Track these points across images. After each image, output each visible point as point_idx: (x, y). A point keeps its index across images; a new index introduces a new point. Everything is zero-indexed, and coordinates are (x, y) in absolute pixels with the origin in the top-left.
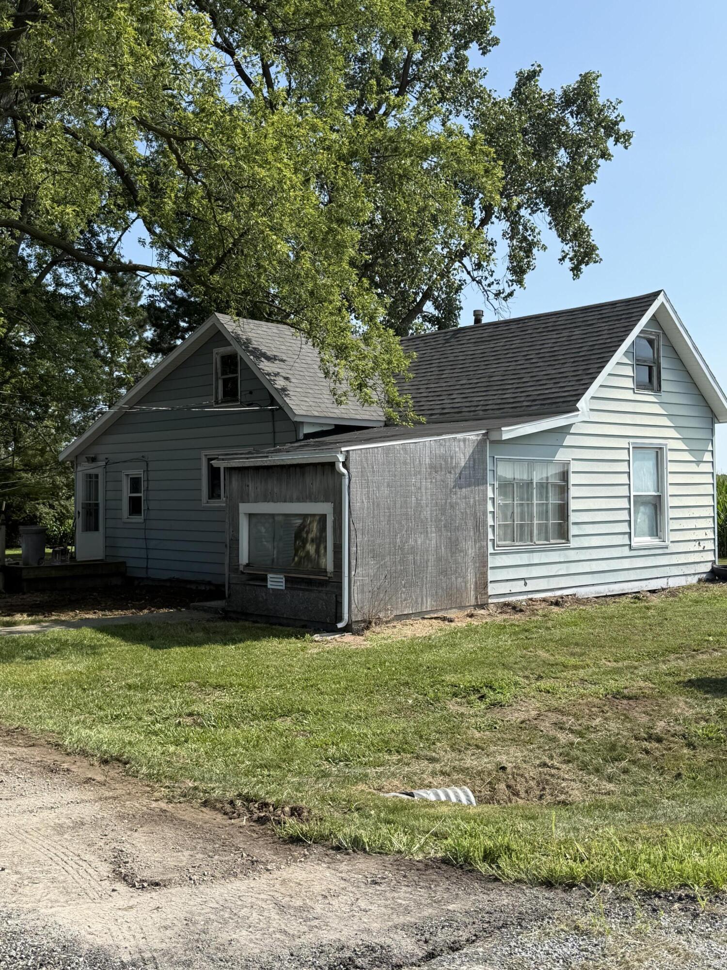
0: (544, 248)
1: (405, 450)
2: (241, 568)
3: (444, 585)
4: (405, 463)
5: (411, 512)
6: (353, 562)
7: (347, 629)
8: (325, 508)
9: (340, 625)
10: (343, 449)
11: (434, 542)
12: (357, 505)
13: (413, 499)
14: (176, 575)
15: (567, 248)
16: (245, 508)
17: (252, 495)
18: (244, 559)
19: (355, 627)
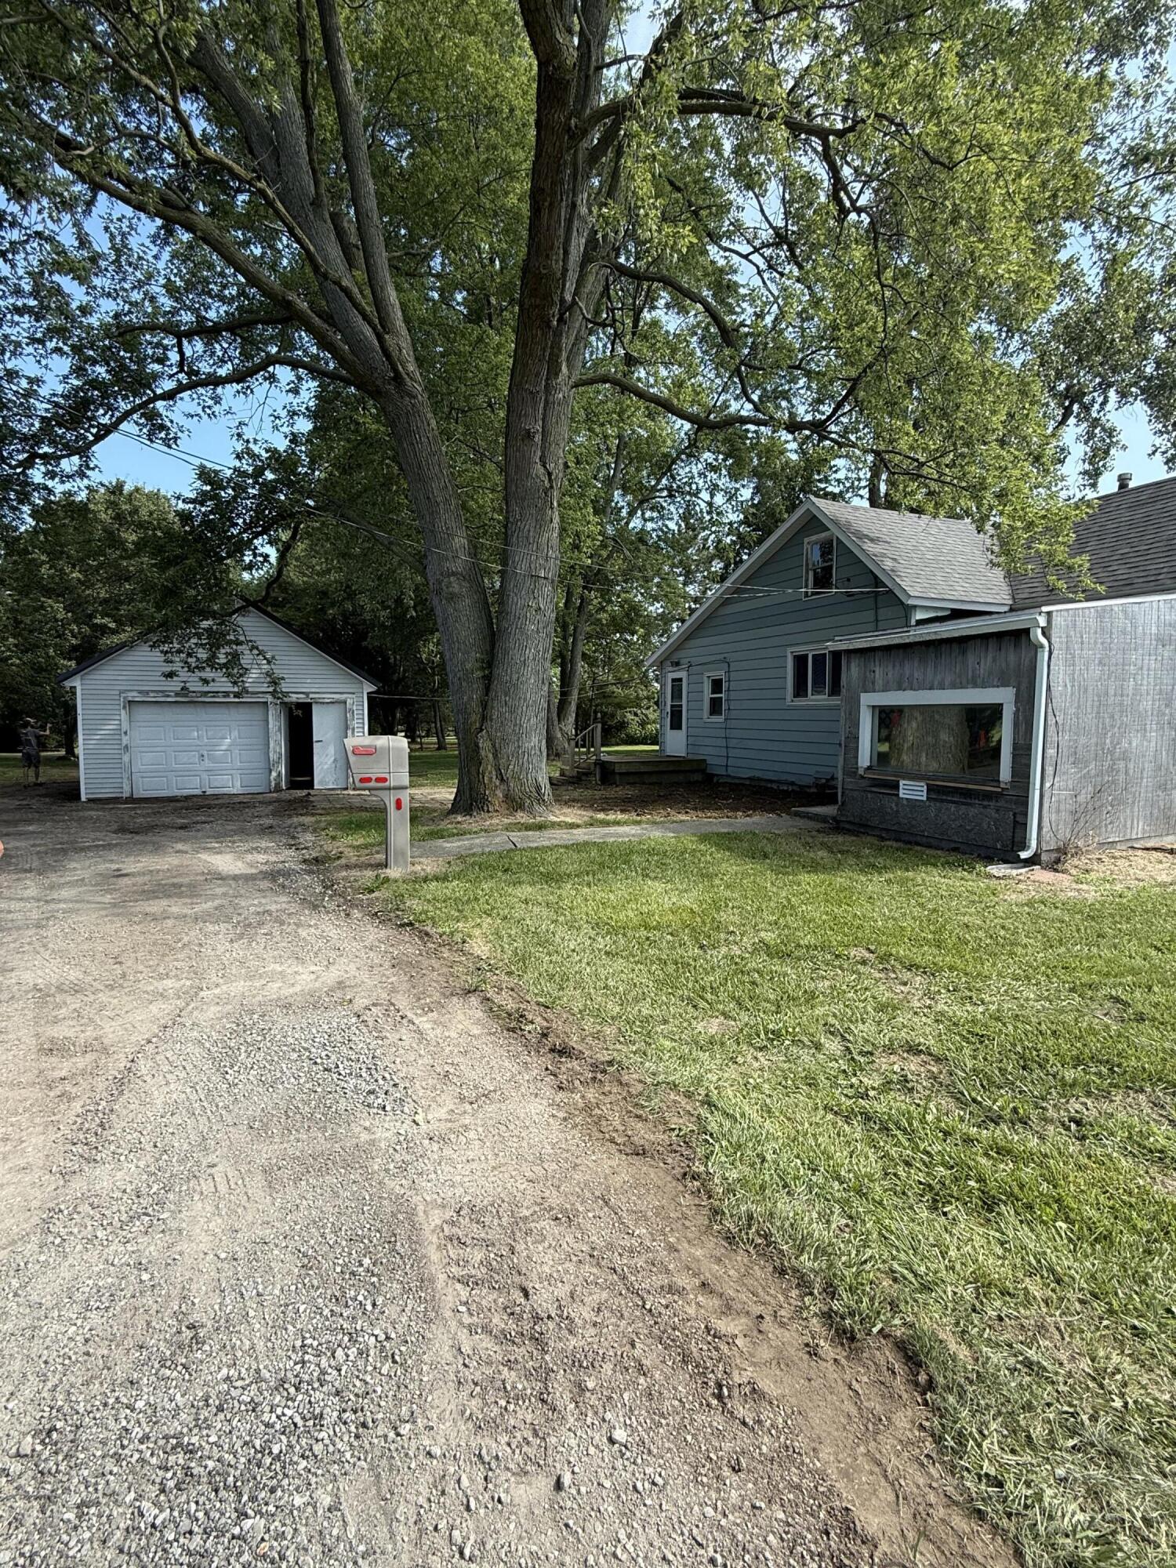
0: (1124, 448)
1: (1125, 612)
2: (861, 772)
3: (1161, 804)
4: (1124, 633)
5: (1127, 701)
6: (1050, 770)
7: (1033, 861)
8: (1003, 696)
9: (1024, 855)
10: (1045, 609)
11: (1153, 744)
12: (1057, 690)
13: (1132, 683)
14: (758, 774)
15: (1158, 441)
16: (868, 700)
17: (879, 682)
18: (864, 759)
19: (1044, 857)
